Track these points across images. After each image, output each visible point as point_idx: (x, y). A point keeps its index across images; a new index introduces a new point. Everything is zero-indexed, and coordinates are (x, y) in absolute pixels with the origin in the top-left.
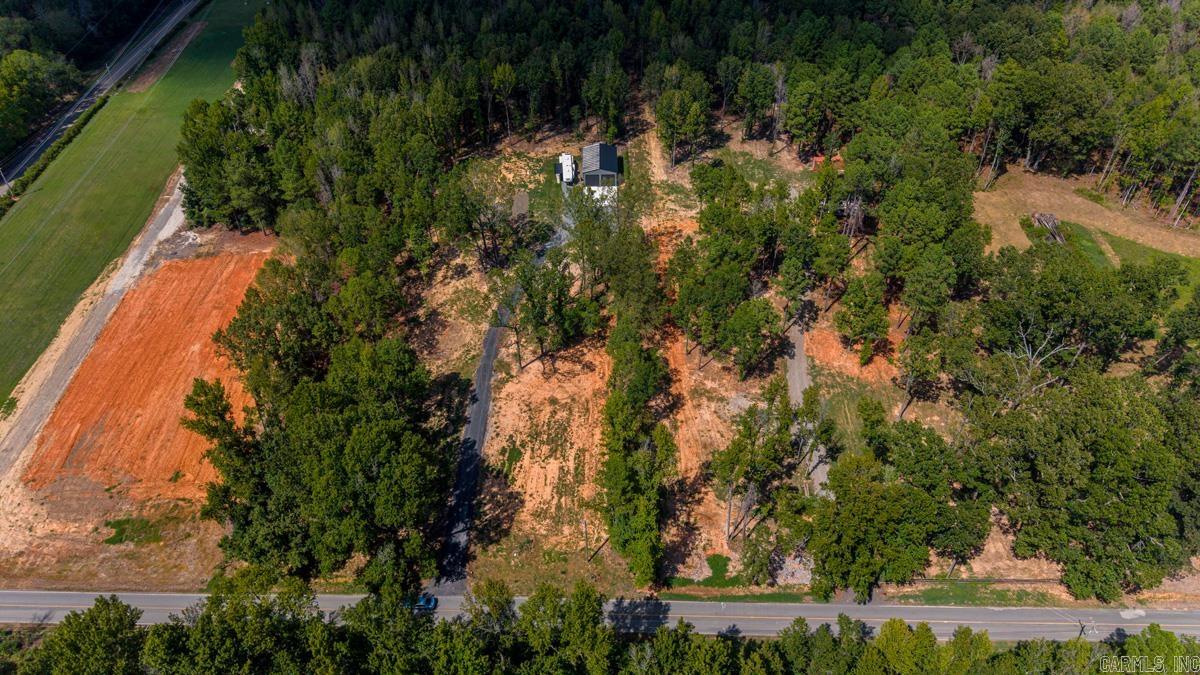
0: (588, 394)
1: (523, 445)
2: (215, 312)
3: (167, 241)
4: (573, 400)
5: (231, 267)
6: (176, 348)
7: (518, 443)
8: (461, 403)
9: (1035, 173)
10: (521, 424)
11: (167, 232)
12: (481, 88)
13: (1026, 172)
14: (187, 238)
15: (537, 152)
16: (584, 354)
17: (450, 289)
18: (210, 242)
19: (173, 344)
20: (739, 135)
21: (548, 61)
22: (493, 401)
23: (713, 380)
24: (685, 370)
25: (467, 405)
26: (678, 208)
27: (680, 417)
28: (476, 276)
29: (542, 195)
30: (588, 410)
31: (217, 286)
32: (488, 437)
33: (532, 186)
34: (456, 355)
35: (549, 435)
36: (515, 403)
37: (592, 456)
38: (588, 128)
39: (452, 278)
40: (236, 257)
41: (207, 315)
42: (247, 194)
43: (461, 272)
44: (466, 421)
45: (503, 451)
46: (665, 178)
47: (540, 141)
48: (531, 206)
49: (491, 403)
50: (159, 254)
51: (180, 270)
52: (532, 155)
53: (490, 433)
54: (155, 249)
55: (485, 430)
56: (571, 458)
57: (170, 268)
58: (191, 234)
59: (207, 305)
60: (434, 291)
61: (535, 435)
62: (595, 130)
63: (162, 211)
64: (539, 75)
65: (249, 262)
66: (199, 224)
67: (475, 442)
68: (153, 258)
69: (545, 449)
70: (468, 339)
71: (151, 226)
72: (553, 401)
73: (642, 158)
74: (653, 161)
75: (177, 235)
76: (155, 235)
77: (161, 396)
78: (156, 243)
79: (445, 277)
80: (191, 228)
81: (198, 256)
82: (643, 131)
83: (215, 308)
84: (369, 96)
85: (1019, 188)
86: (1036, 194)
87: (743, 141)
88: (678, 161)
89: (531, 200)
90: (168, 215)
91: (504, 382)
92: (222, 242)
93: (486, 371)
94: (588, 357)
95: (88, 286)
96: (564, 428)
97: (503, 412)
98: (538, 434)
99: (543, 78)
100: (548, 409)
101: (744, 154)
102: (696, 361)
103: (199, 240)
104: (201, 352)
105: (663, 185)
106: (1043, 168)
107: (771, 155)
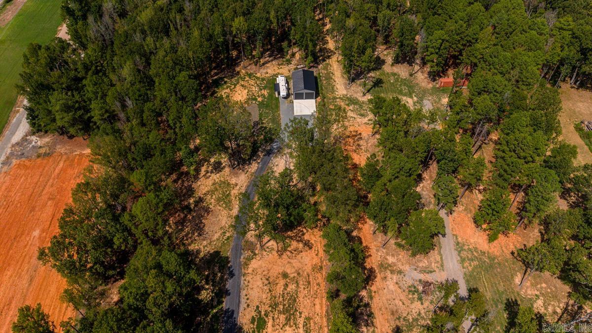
0: (308, 269)
1: (266, 315)
2: (50, 202)
3: (17, 144)
4: (299, 274)
5: (61, 165)
6: (22, 234)
7: (263, 313)
8: (222, 278)
9: (578, 89)
10: (264, 296)
11: (17, 137)
12: (224, 34)
13: (572, 87)
14: (31, 142)
15: (261, 73)
16: (303, 234)
17: (210, 182)
18: (47, 144)
19: (21, 230)
20: (389, 60)
21: (268, 13)
22: (244, 276)
23: (393, 255)
24: (373, 251)
25: (226, 280)
26: (356, 116)
27: (373, 288)
28: (227, 170)
29: (267, 106)
30: (309, 283)
31: (51, 181)
32: (241, 309)
33: (260, 99)
34: (216, 236)
35: (284, 305)
36: (258, 277)
37: (315, 323)
38: (293, 55)
39: (212, 172)
40: (65, 157)
41: (45, 205)
43: (218, 167)
44: (227, 293)
45: (253, 320)
46: (345, 92)
47: (264, 64)
48: (261, 115)
49: (243, 278)
50: (12, 154)
51: (26, 167)
52: (258, 75)
53: (243, 305)
54: (9, 151)
55: (239, 302)
56: (301, 326)
57: (19, 166)
58: (34, 138)
59: (44, 197)
60: (199, 183)
61: (274, 306)
62: (297, 56)
63: (15, 120)
64: (263, 25)
65: (73, 161)
66: (39, 131)
67: (233, 311)
68: (8, 158)
69: (282, 317)
70: (223, 223)
71: (7, 133)
72: (285, 275)
73: (329, 77)
74: (336, 80)
75: (24, 139)
76: (10, 139)
77: (11, 276)
78: (10, 146)
79: (207, 172)
80: (34, 134)
81: (39, 156)
82: (329, 57)
83: (49, 199)
85: (569, 100)
86: (580, 105)
87: (392, 65)
88: (353, 80)
89: (260, 110)
90: (19, 123)
91: (249, 259)
92: (55, 144)
93: (238, 250)
94: (306, 237)
96: (294, 299)
97: (250, 286)
98: (276, 305)
99: (265, 26)
100: (282, 282)
101: (394, 74)
102: (380, 240)
103: (39, 143)
104: (40, 237)
105: (344, 98)
106: (582, 86)
107: (411, 75)
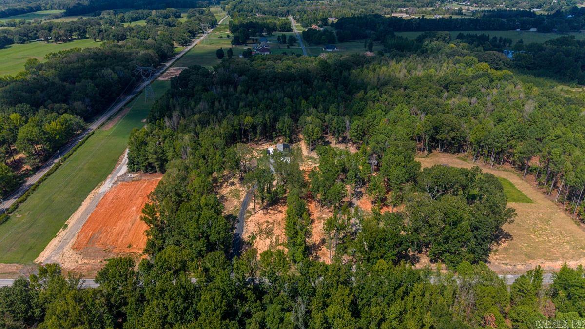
0: (280, 219)
1: (257, 235)
2: (140, 198)
3: (121, 176)
4: (275, 221)
5: (146, 184)
6: (127, 208)
7: (255, 234)
8: (233, 223)
9: (442, 152)
10: (256, 229)
11: (121, 173)
12: (240, 124)
13: (439, 152)
14: (128, 176)
15: (260, 148)
16: (278, 208)
17: (228, 189)
18: (137, 177)
19: (126, 207)
20: (334, 142)
21: (264, 116)
22: (245, 222)
23: (325, 214)
24: (315, 212)
25: (236, 224)
27: (314, 225)
28: (238, 185)
29: (262, 160)
30: (280, 224)
31: (141, 190)
32: (244, 233)
33: (258, 158)
34: (231, 209)
35: (266, 232)
36: (253, 223)
37: (282, 237)
38: (279, 140)
39: (229, 186)
40: (147, 181)
41: (138, 199)
42: (155, 157)
43: (233, 184)
44: (236, 228)
45: (249, 237)
46: (307, 155)
47: (261, 144)
48: (258, 164)
50: (118, 180)
51: (126, 185)
52: (258, 148)
53: (245, 231)
54: (116, 179)
55: (243, 231)
56: (274, 238)
57: (122, 184)
58: (130, 174)
59: (137, 195)
60: (222, 190)
61: (261, 232)
62: (281, 141)
63: (118, 167)
64: (261, 120)
65: (152, 182)
66: (133, 171)
67: (239, 234)
68: (116, 182)
69: (265, 236)
70: (235, 204)
71: (114, 172)
72: (267, 222)
73: (300, 149)
74: (303, 150)
75: (124, 174)
76: (116, 175)
77: (122, 223)
78: (116, 177)
79: (226, 186)
80: (129, 172)
81: (133, 181)
82: (299, 141)
83: (140, 196)
84: (199, 127)
85: (437, 157)
86: (443, 159)
87: (336, 144)
88: (312, 150)
89: (258, 162)
90: (120, 168)
91: (249, 216)
92: (141, 177)
93: (242, 214)
94: (280, 209)
95: (92, 190)
96: (271, 230)
97: (249, 225)
98: (262, 232)
99: (263, 121)
100: (265, 224)
101: (336, 148)
102: (319, 209)
103: (133, 176)
104: (136, 210)
105: (306, 157)
106: (445, 151)
107: (346, 148)
